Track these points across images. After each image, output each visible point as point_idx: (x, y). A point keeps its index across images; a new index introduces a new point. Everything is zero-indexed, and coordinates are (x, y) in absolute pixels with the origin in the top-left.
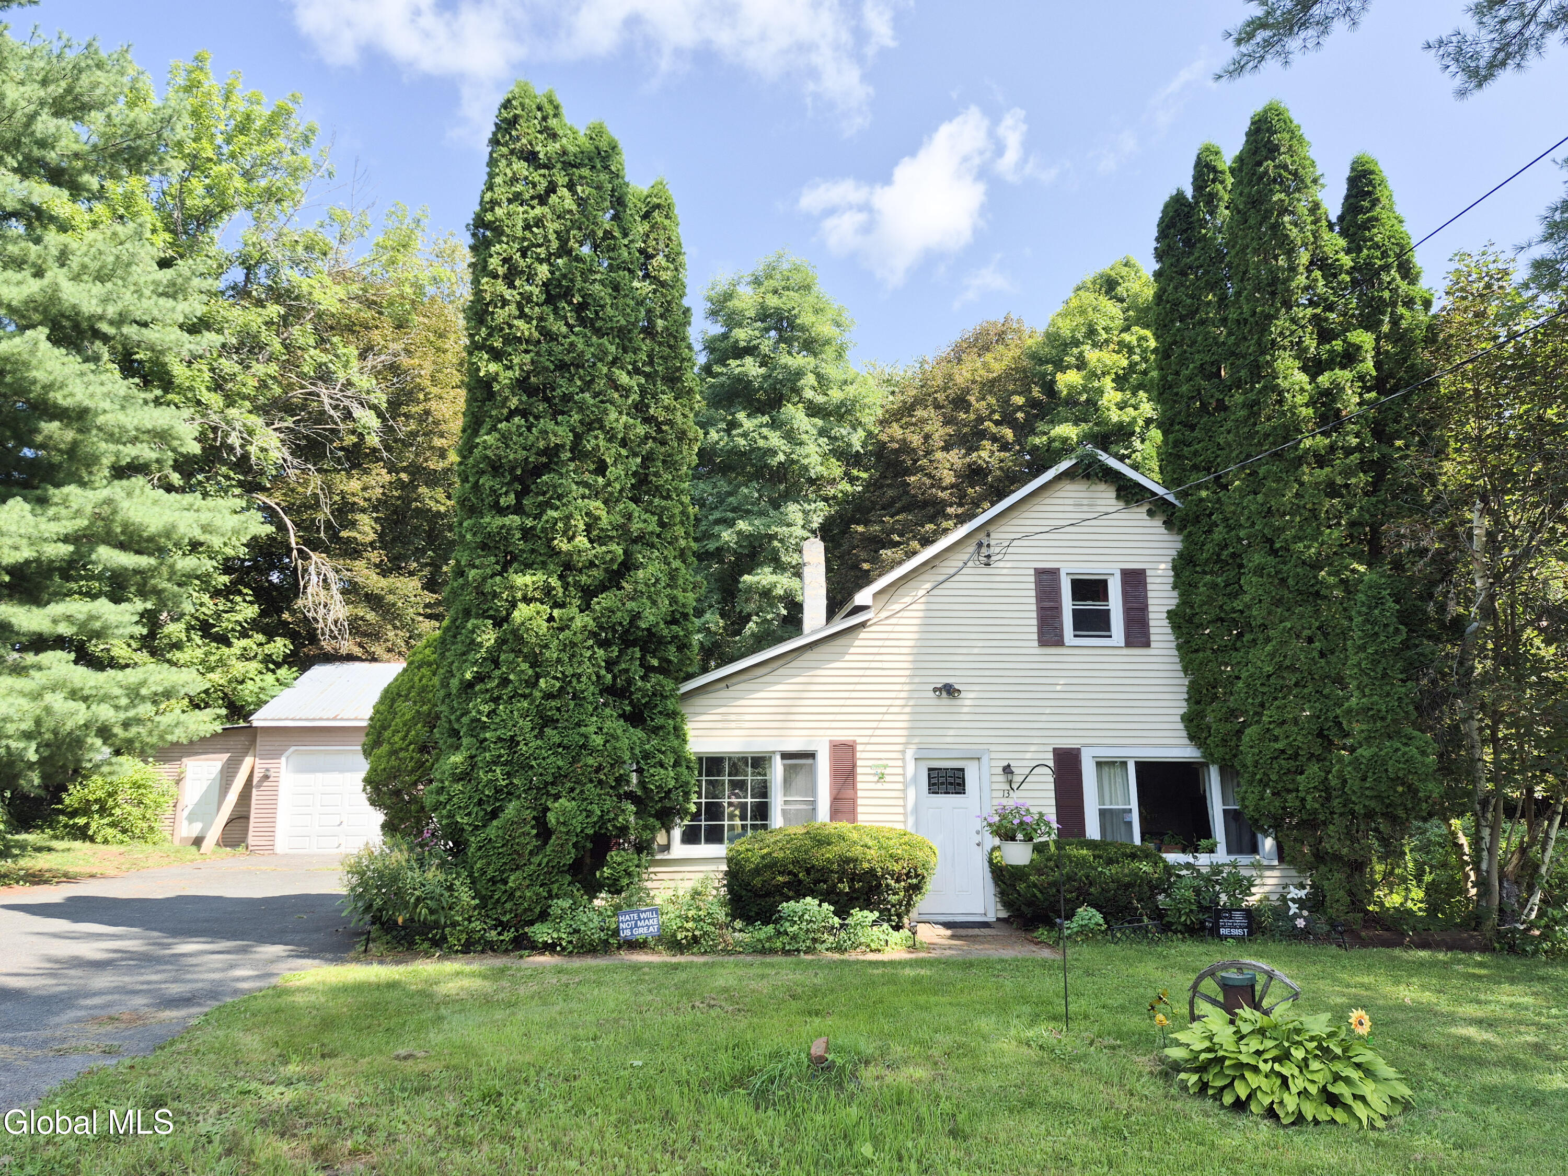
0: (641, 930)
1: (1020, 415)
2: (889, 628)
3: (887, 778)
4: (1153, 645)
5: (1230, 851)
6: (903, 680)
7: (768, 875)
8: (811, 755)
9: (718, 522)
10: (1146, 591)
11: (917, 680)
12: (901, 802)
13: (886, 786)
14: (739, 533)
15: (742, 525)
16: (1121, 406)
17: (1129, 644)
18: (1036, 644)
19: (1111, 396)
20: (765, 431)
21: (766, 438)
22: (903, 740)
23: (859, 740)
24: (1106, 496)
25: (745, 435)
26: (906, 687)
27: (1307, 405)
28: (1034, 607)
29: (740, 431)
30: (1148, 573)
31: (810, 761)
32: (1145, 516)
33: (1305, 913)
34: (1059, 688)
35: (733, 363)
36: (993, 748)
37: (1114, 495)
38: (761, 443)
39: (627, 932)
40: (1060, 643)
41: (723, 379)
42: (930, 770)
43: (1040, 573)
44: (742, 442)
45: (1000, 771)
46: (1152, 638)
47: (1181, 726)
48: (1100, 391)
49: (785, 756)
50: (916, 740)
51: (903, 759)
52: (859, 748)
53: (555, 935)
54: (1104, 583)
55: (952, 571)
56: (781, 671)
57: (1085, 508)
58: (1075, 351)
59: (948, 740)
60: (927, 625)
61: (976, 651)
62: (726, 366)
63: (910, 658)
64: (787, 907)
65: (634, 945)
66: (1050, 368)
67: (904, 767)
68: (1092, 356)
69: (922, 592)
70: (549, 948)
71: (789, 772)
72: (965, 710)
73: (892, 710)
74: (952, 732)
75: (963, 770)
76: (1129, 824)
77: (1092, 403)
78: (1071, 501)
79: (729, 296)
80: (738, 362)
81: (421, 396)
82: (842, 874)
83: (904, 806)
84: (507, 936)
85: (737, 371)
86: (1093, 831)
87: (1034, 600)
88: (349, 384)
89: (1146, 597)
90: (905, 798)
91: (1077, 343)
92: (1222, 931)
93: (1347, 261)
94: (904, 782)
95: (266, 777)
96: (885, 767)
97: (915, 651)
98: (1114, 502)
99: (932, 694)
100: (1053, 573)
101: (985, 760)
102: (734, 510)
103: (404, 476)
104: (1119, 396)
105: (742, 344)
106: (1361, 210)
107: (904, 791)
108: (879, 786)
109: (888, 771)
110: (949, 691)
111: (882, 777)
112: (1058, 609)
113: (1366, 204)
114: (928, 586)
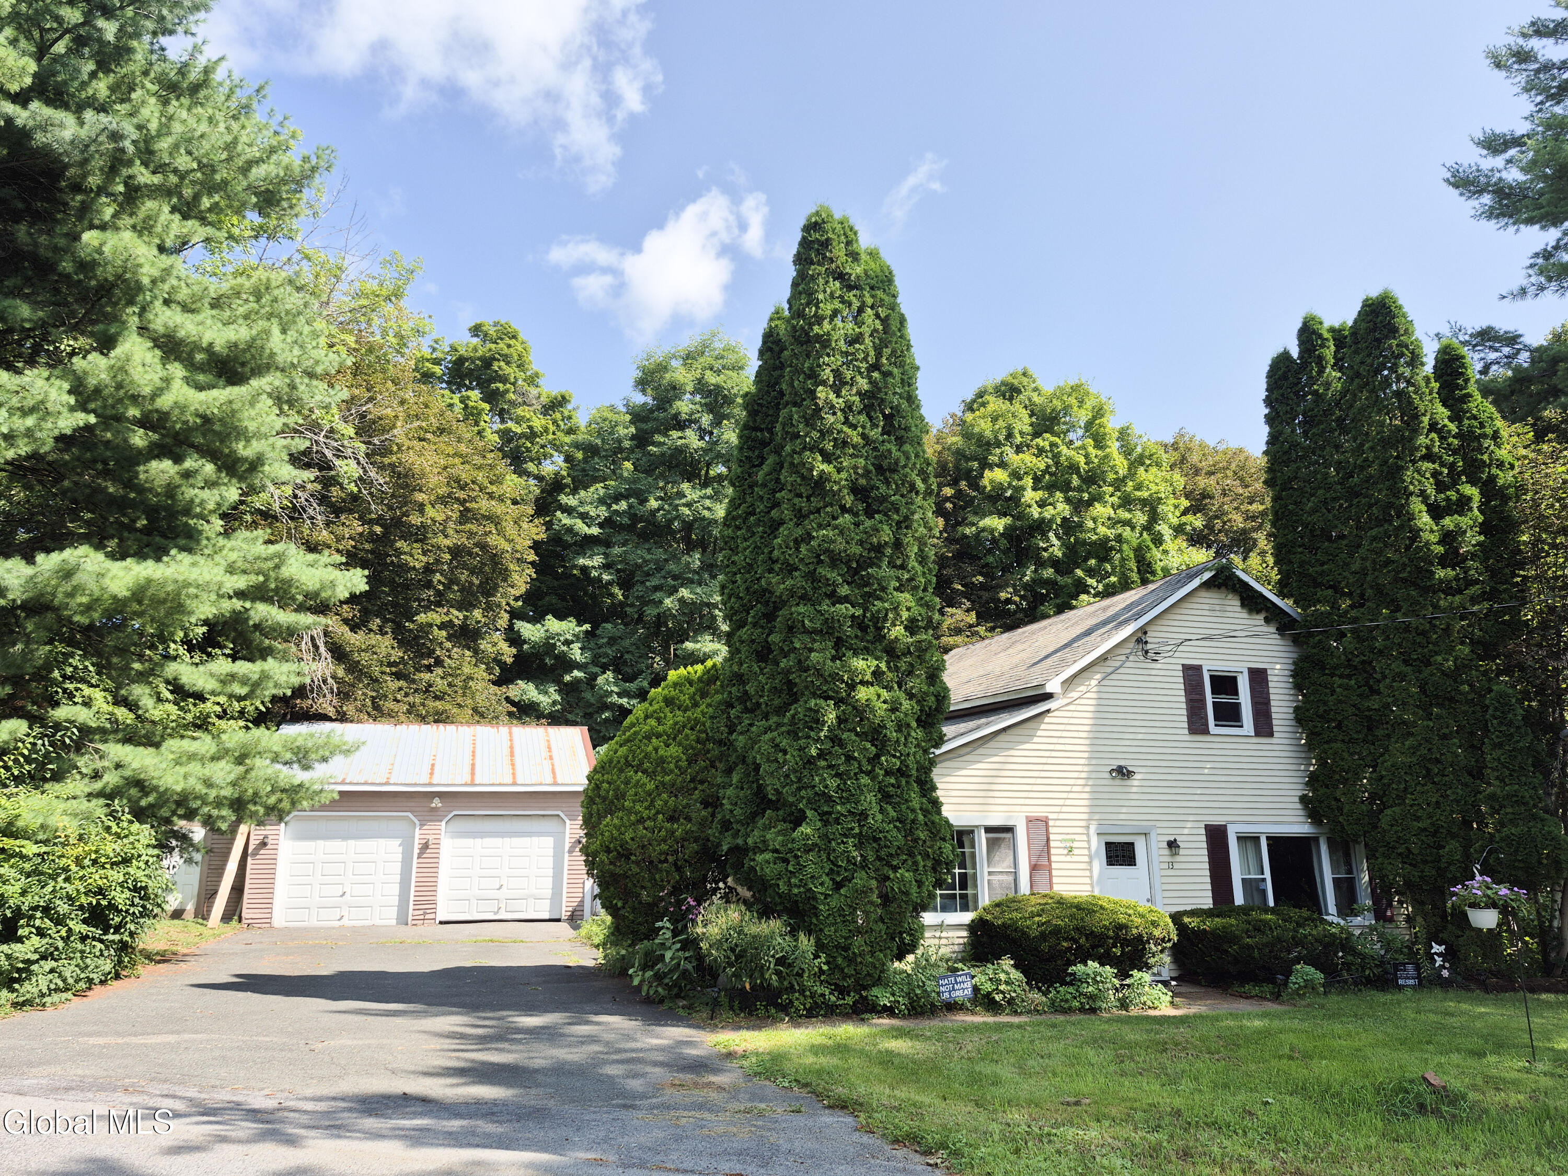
0: (958, 993)
1: (949, 505)
2: (1069, 714)
3: (1076, 852)
4: (1276, 734)
5: (1341, 913)
6: (1082, 761)
7: (1053, 940)
8: (1009, 829)
9: (656, 588)
10: (1268, 687)
11: (1094, 762)
12: (1087, 873)
13: (1075, 859)
14: (682, 601)
15: (684, 592)
16: (1042, 504)
17: (1258, 734)
18: (1186, 732)
19: (1030, 496)
20: (708, 503)
21: (709, 509)
22: (1085, 816)
23: (1051, 816)
24: (1234, 603)
25: (689, 505)
26: (1086, 769)
27: (1438, 543)
28: (1183, 699)
29: (684, 501)
30: (1269, 672)
31: (1008, 835)
32: (1262, 622)
33: (1447, 965)
34: (1206, 771)
35: (675, 434)
36: (1158, 824)
37: (1238, 603)
38: (706, 513)
39: (946, 995)
40: (1206, 732)
41: (665, 448)
42: (1107, 844)
43: (1186, 668)
44: (686, 511)
45: (1165, 845)
46: (1275, 729)
47: (1299, 806)
48: (1021, 489)
49: (989, 830)
50: (1097, 817)
51: (1088, 835)
52: (1051, 823)
53: (892, 999)
54: (1234, 679)
55: (1118, 664)
56: (980, 751)
57: (1218, 614)
58: (998, 451)
59: (1122, 817)
60: (1100, 711)
61: (1140, 736)
62: (668, 436)
63: (1087, 742)
64: (1079, 968)
65: (952, 1007)
66: (976, 465)
67: (1089, 842)
68: (1013, 458)
69: (1094, 682)
70: (889, 1011)
71: (992, 845)
72: (1134, 789)
73: (1075, 789)
74: (1124, 810)
75: (1132, 844)
76: (1264, 892)
77: (1015, 500)
78: (1206, 607)
79: (663, 368)
80: (680, 434)
81: (395, 448)
82: (1117, 938)
83: (1091, 877)
84: (849, 1000)
85: (680, 442)
86: (1239, 899)
87: (1183, 693)
88: (332, 430)
89: (1268, 694)
90: (1091, 870)
91: (999, 444)
92: (1400, 982)
93: (1453, 427)
94: (1090, 856)
95: (263, 844)
96: (1073, 841)
97: (1091, 735)
98: (1239, 609)
99: (1107, 775)
100: (1199, 668)
101: (1153, 836)
102: (675, 578)
103: (378, 529)
104: (1039, 495)
105: (684, 417)
106: (1458, 387)
107: (1090, 863)
108: (1068, 858)
109: (1075, 845)
110: (1123, 773)
111: (1071, 850)
112: (1203, 701)
113: (1460, 382)
114: (1098, 676)
